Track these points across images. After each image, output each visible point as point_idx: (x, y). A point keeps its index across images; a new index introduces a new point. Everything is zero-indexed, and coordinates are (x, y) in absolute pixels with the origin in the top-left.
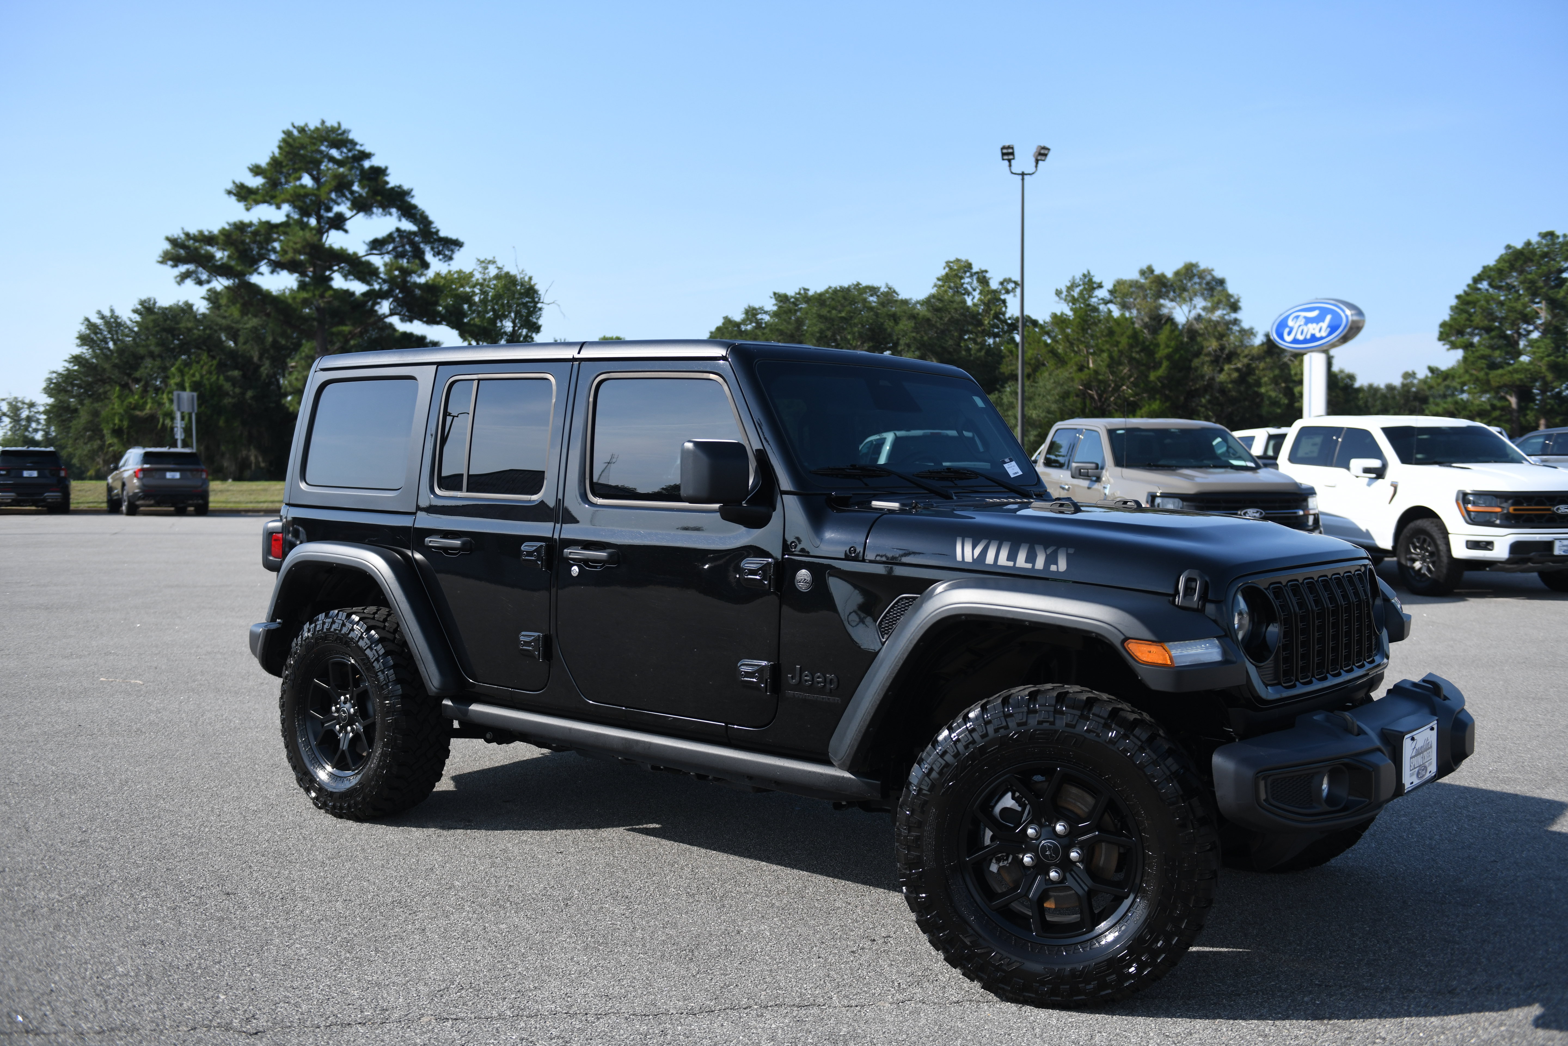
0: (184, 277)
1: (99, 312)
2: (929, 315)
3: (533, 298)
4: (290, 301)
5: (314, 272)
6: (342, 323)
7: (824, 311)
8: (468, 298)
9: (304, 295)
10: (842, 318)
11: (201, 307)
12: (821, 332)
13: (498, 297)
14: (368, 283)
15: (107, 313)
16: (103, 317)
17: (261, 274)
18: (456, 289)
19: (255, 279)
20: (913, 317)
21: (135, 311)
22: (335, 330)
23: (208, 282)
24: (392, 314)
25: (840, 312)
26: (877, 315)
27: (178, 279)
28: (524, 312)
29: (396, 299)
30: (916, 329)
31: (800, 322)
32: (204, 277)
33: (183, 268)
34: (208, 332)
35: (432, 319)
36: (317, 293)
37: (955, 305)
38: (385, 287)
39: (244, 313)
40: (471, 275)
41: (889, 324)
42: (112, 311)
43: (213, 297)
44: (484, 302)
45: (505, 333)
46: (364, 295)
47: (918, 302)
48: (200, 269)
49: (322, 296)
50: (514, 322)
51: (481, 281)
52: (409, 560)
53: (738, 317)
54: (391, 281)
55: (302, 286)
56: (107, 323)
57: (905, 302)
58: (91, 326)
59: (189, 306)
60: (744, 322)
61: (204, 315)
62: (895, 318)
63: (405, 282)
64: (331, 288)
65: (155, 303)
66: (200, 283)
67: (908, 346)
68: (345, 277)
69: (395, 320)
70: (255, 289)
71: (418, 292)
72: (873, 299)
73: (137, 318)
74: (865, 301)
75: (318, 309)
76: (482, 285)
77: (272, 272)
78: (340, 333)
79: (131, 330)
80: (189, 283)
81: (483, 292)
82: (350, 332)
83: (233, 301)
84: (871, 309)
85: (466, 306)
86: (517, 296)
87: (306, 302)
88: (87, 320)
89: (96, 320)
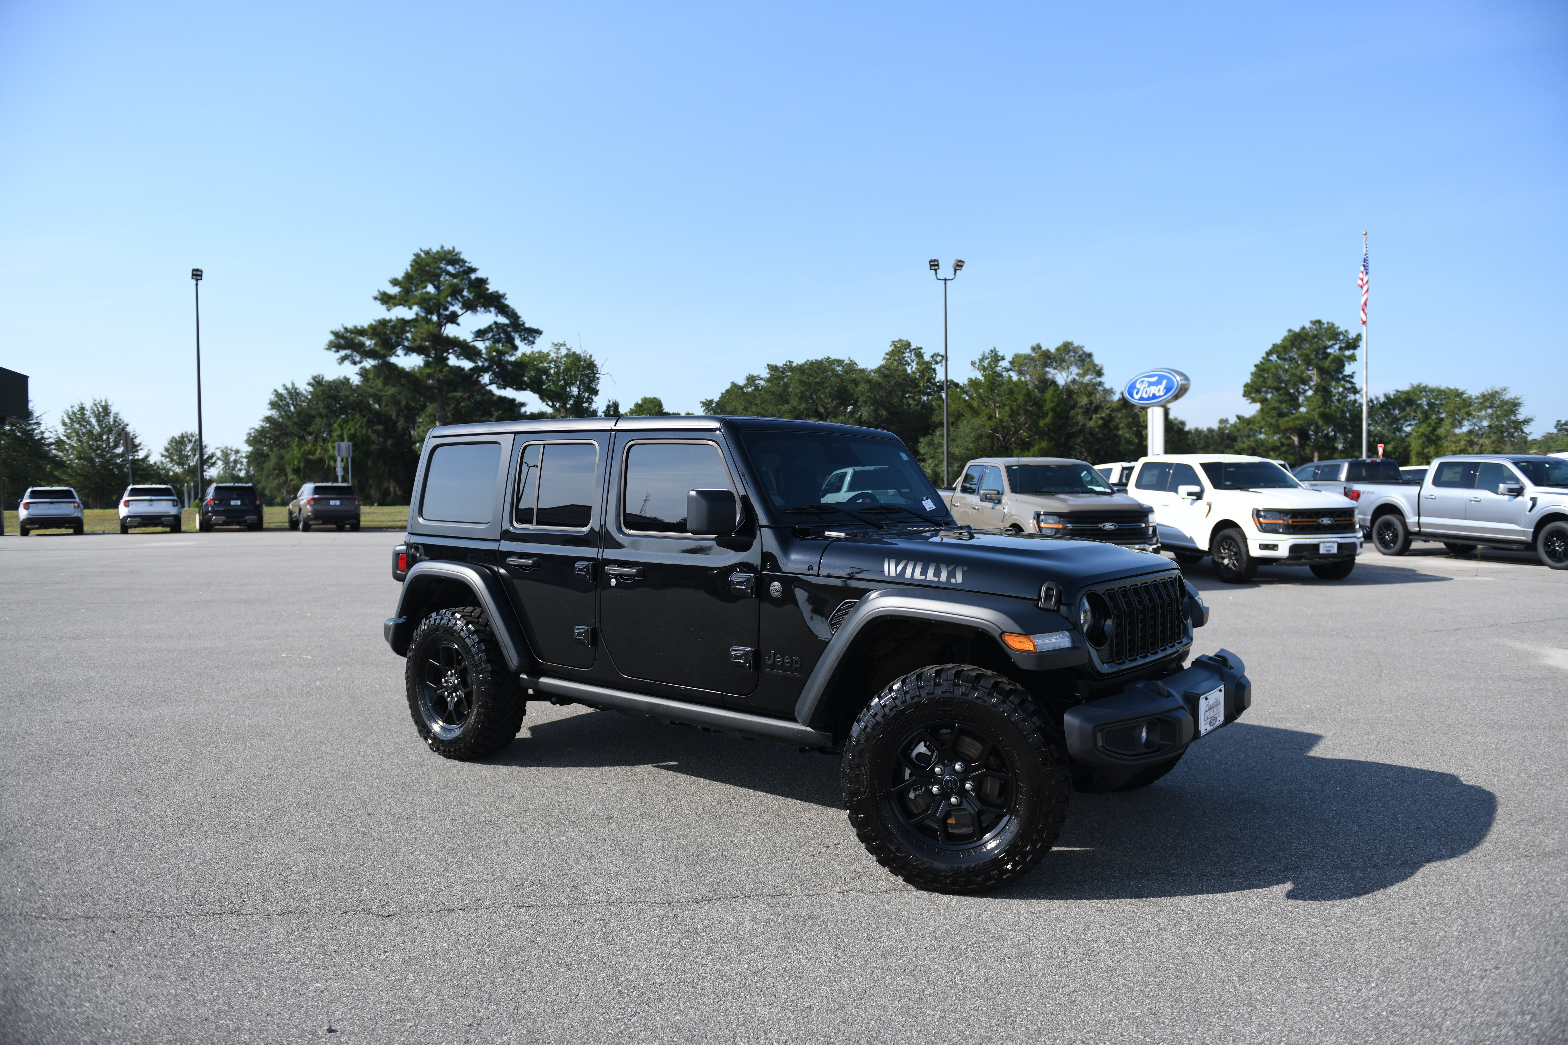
0: (343, 359)
1: (284, 385)
2: (880, 380)
3: (593, 370)
4: (418, 375)
5: (435, 354)
6: (455, 390)
7: (804, 378)
8: (546, 371)
9: (428, 370)
10: (817, 383)
11: (356, 380)
12: (802, 392)
13: (567, 370)
14: (474, 362)
15: (290, 386)
16: (287, 389)
17: (398, 356)
18: (537, 365)
19: (393, 360)
20: (869, 381)
21: (309, 384)
22: (450, 395)
23: (361, 362)
24: (491, 384)
25: (816, 378)
26: (842, 380)
27: (339, 361)
28: (586, 380)
29: (494, 373)
30: (870, 390)
31: (786, 386)
32: (358, 359)
33: (343, 353)
34: (360, 398)
35: (520, 387)
36: (437, 369)
37: (899, 373)
38: (486, 364)
39: (385, 384)
40: (548, 354)
41: (851, 387)
42: (293, 384)
43: (364, 373)
44: (557, 374)
45: (573, 396)
46: (471, 370)
47: (872, 371)
48: (355, 353)
49: (441, 371)
50: (579, 388)
51: (555, 359)
52: (496, 574)
53: (741, 382)
54: (491, 359)
55: (427, 364)
56: (290, 393)
57: (863, 371)
59: (347, 380)
60: (746, 386)
61: (357, 386)
62: (855, 382)
63: (500, 360)
64: (447, 365)
65: (323, 378)
66: (355, 363)
67: (865, 402)
68: (458, 357)
69: (493, 388)
70: (394, 367)
71: (510, 367)
72: (839, 369)
73: (310, 389)
74: (833, 370)
75: (438, 380)
76: (556, 361)
77: (406, 354)
78: (454, 398)
79: (306, 398)
80: (347, 363)
81: (557, 367)
82: (461, 397)
83: (377, 376)
84: (838, 376)
85: (544, 377)
86: (581, 369)
87: (429, 376)
88: (276, 391)
89: (282, 391)
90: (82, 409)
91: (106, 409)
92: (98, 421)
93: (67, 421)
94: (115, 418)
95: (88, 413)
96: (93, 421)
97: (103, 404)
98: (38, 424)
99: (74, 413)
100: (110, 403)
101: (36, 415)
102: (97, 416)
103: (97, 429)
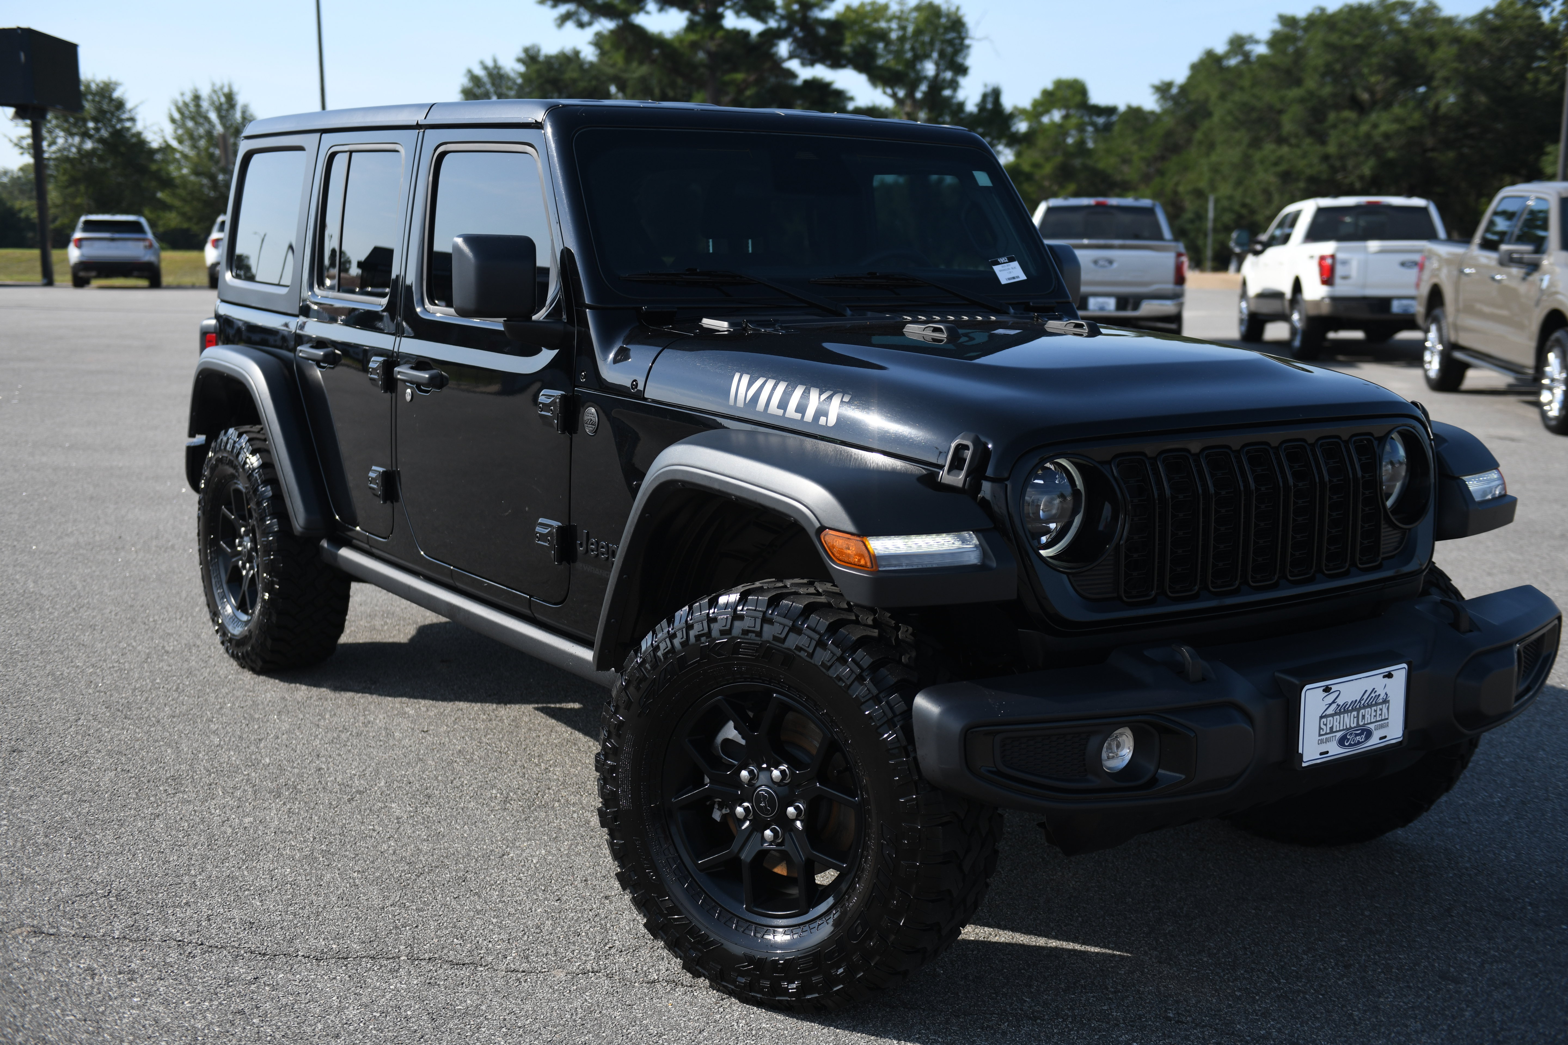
0: (565, 18)
1: (482, 63)
2: (1480, 37)
3: (959, 32)
4: (677, 44)
5: (706, 8)
6: (735, 69)
7: (1333, 38)
8: (883, 36)
9: (692, 37)
10: (1357, 46)
11: (589, 54)
12: (1328, 65)
13: (918, 32)
14: (763, 19)
15: (490, 64)
16: (485, 68)
17: (648, 13)
18: (868, 25)
19: (640, 19)
20: (1457, 40)
21: (519, 60)
22: (727, 78)
23: (590, 24)
24: (792, 56)
25: (1355, 36)
26: (1406, 40)
27: (559, 22)
28: (949, 50)
29: (796, 40)
30: (1460, 57)
31: (1300, 54)
32: (586, 18)
33: (563, 9)
34: (594, 83)
35: (836, 63)
36: (707, 34)
37: (1519, 22)
38: (784, 24)
39: (628, 60)
40: (886, 7)
41: (1422, 51)
42: (495, 61)
43: (599, 41)
44: (902, 39)
45: (925, 78)
46: (762, 35)
47: (1467, 20)
48: (582, 10)
49: (712, 38)
50: (937, 64)
51: (898, 14)
53: (1220, 48)
54: (790, 16)
55: (691, 26)
56: (490, 74)
57: (1449, 21)
58: (475, 79)
59: (577, 53)
60: (1227, 55)
61: (592, 64)
62: (1431, 43)
63: (805, 18)
64: (721, 27)
65: (539, 51)
66: (581, 25)
67: (1447, 80)
68: (738, 13)
69: (794, 65)
70: (640, 32)
71: (822, 31)
72: (1404, 18)
73: (521, 68)
74: (1392, 21)
75: (709, 53)
76: (899, 18)
77: (661, 10)
78: (732, 82)
79: (514, 82)
80: (570, 25)
81: (903, 28)
82: (744, 81)
83: (616, 45)
84: (1399, 32)
85: (881, 46)
86: (941, 30)
87: (695, 46)
88: (470, 72)
89: (479, 72)
90: (197, 98)
91: (230, 98)
92: (221, 117)
93: (177, 116)
94: (244, 112)
95: (205, 105)
96: (213, 116)
97: (226, 90)
98: (132, 120)
99: (186, 105)
100: (235, 89)
101: (129, 105)
102: (219, 109)
103: (219, 129)
